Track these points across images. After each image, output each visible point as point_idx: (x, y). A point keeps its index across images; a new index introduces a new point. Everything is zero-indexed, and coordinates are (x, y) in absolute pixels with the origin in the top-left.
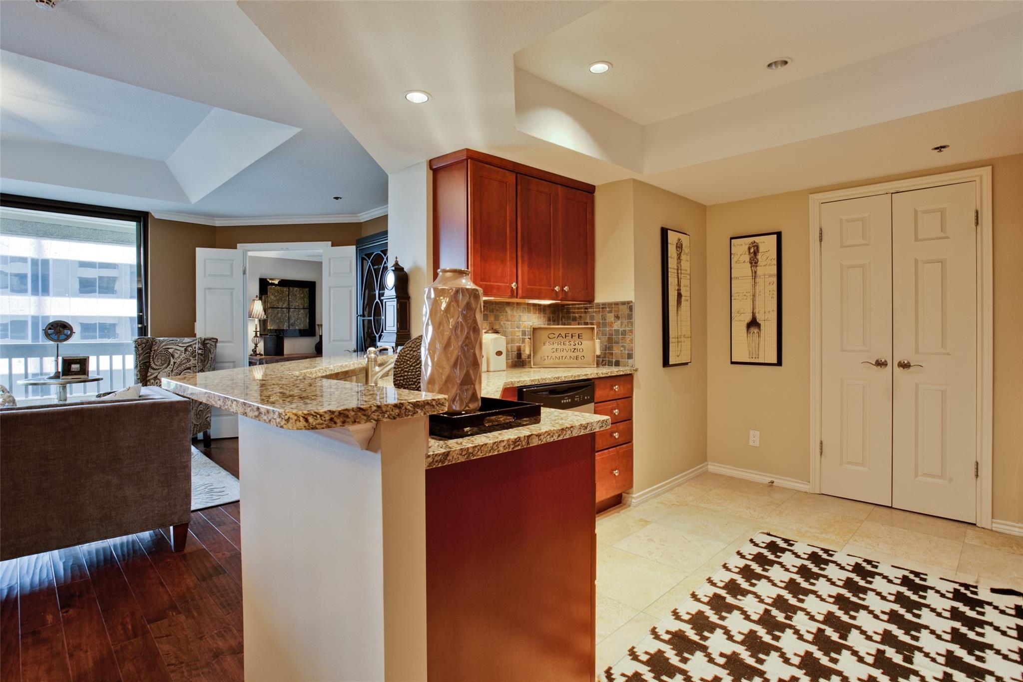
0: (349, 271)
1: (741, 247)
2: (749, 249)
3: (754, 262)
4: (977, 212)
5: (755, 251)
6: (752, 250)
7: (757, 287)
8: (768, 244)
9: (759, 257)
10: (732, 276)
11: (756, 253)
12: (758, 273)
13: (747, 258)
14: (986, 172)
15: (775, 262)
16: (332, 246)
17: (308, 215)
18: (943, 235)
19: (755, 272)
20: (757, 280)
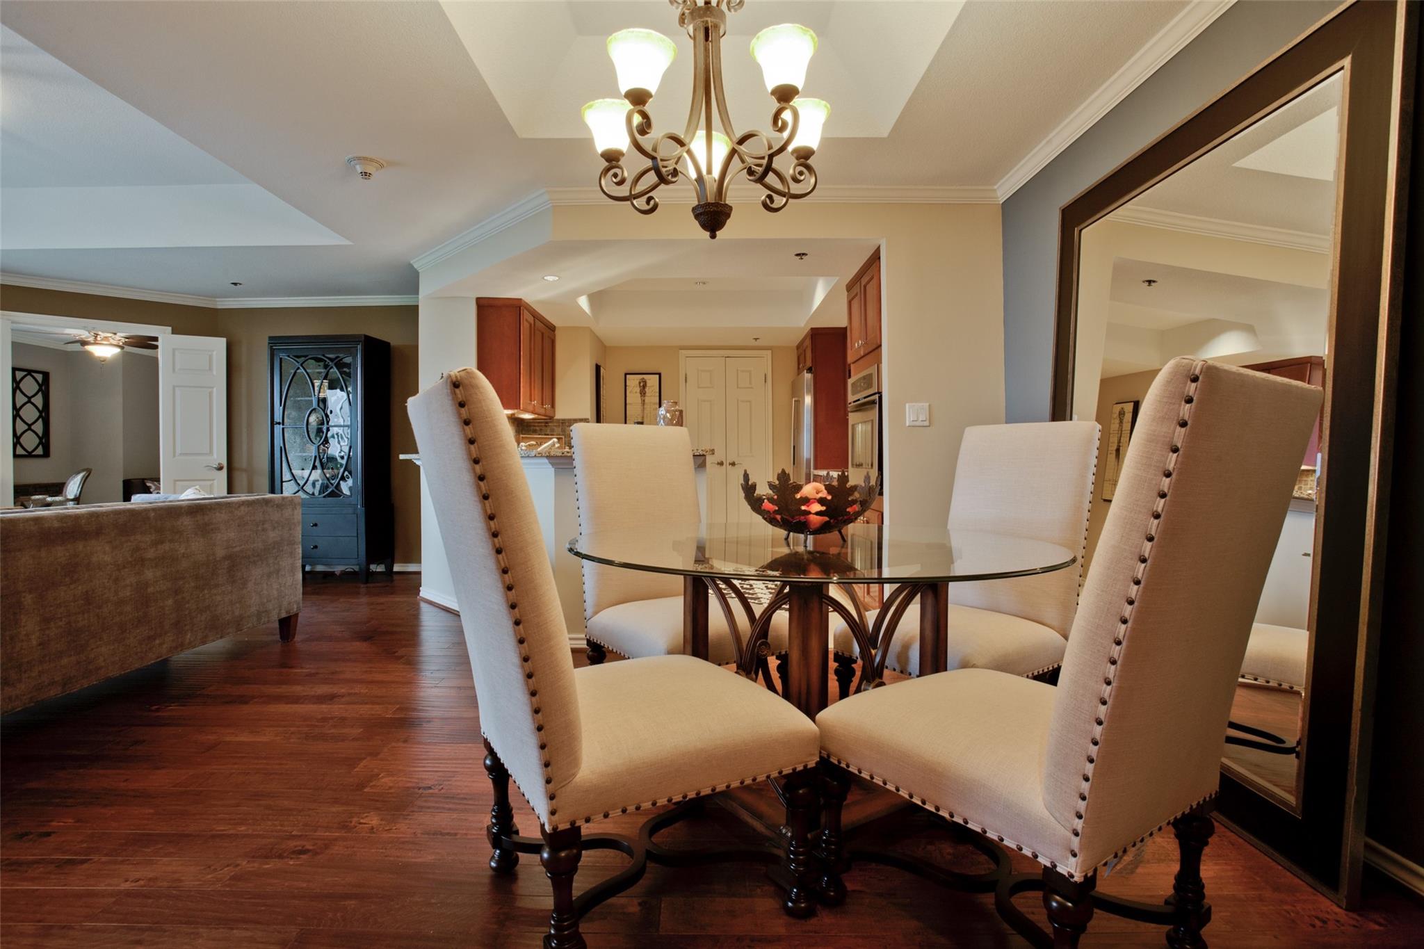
0: (208, 368)
1: (633, 381)
2: (640, 383)
3: (643, 393)
4: (765, 375)
5: (643, 386)
6: (642, 384)
7: (645, 411)
8: (652, 381)
9: (647, 389)
10: (627, 402)
11: (644, 386)
12: (646, 401)
13: (638, 390)
14: (769, 352)
15: (658, 394)
16: (173, 333)
17: (127, 287)
18: (750, 386)
19: (644, 401)
20: (645, 406)
